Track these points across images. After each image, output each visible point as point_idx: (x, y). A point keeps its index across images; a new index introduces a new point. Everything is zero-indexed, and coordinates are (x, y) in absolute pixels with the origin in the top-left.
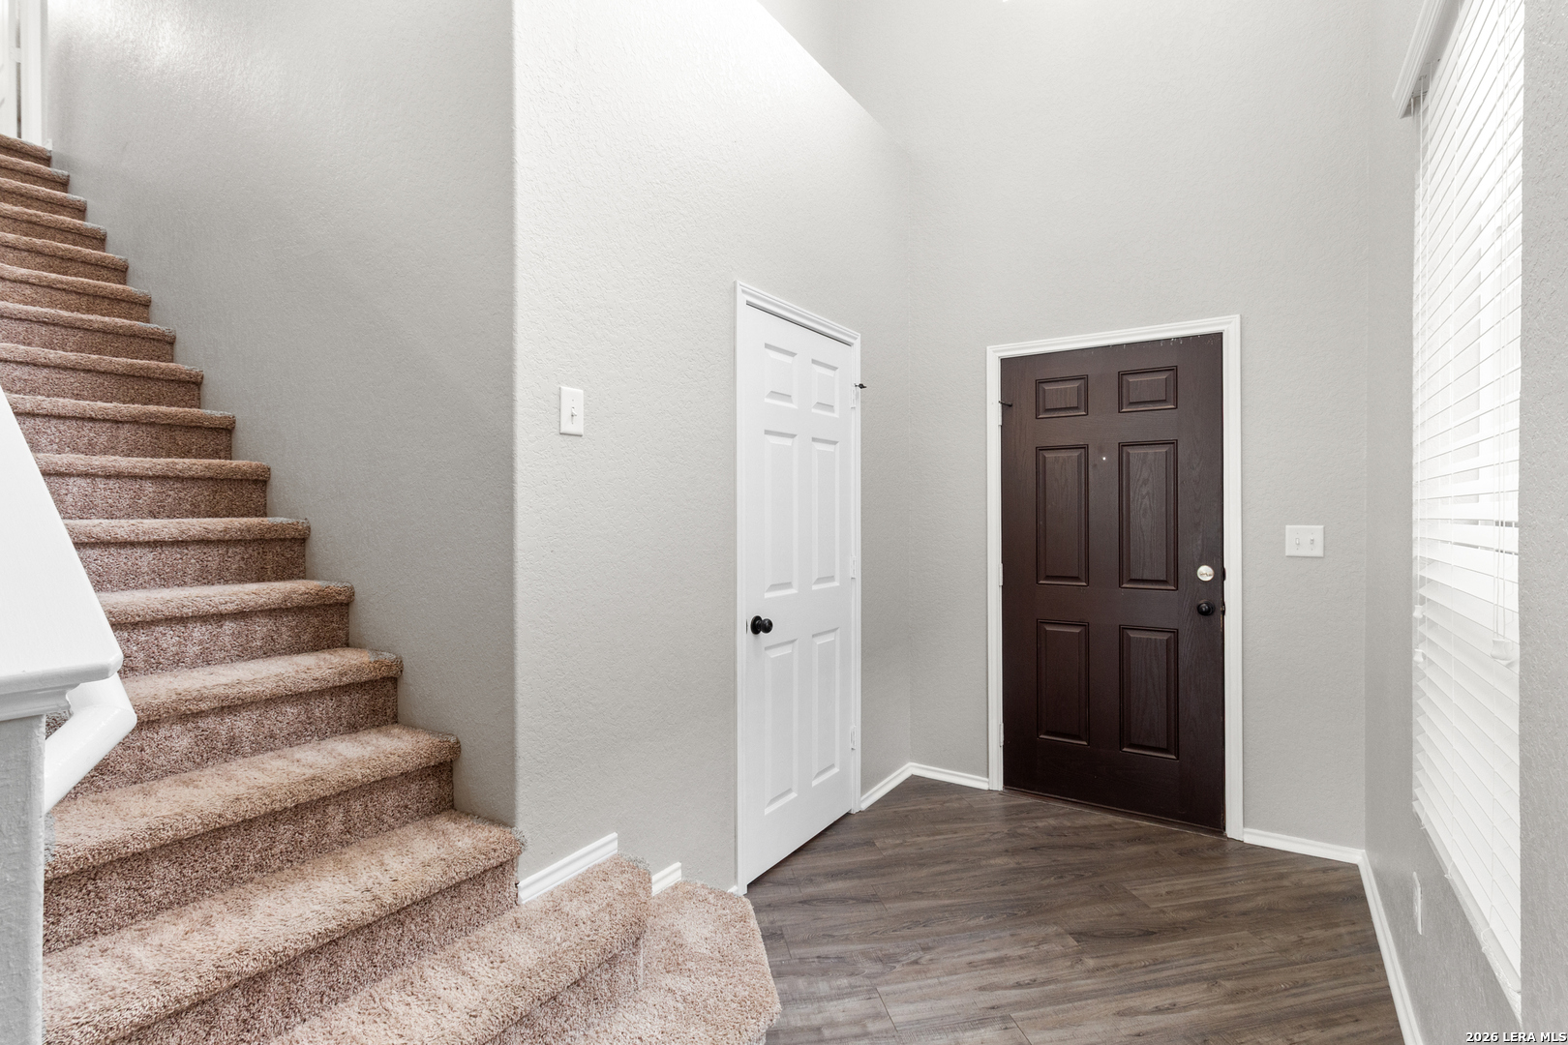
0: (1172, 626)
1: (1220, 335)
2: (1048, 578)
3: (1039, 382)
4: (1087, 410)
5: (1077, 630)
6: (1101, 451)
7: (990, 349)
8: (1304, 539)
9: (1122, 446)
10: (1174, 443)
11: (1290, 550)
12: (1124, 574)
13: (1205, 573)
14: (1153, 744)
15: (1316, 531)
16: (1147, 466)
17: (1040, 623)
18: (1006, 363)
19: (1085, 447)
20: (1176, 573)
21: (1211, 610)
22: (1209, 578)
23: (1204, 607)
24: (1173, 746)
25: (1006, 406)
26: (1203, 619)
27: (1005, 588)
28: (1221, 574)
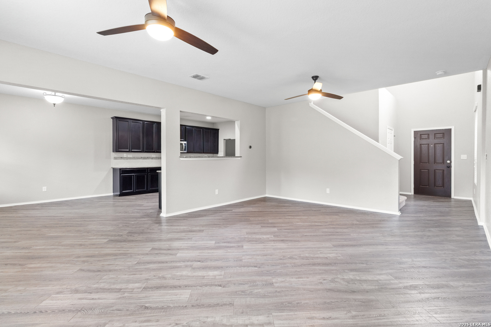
0: (443, 169)
1: (451, 129)
2: (422, 163)
3: (420, 135)
4: (429, 139)
5: (427, 170)
6: (431, 145)
7: (412, 129)
8: (464, 157)
9: (435, 144)
10: (444, 144)
11: (462, 158)
12: (435, 162)
13: (448, 162)
14: (440, 186)
15: (466, 156)
16: (439, 147)
17: (420, 170)
18: (415, 132)
19: (429, 144)
20: (444, 162)
21: (449, 167)
22: (449, 162)
23: (448, 166)
24: (443, 186)
25: (415, 138)
26: (448, 168)
27: (414, 165)
28: (451, 162)
